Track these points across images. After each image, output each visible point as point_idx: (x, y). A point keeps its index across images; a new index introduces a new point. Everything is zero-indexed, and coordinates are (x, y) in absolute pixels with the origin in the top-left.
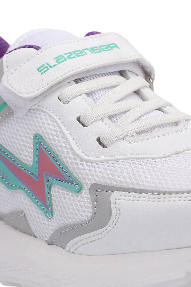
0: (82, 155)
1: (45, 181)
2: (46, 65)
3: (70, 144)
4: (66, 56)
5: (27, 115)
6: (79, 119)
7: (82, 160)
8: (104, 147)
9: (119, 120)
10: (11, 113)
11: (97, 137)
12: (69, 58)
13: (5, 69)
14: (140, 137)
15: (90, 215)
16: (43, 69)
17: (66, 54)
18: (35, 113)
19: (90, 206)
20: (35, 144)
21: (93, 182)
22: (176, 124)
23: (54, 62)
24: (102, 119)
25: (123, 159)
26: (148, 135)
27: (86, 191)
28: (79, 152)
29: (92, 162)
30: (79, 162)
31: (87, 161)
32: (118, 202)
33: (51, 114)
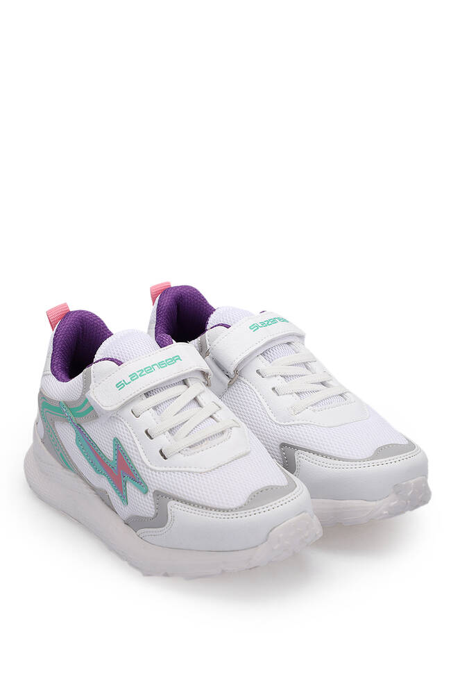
0: (148, 464)
1: (122, 477)
2: (123, 382)
3: (141, 457)
4: (138, 374)
5: (108, 421)
6: (146, 432)
7: (148, 468)
8: (165, 458)
9: (178, 431)
10: (97, 417)
11: (159, 449)
12: (140, 375)
13: (92, 378)
14: (192, 450)
15: (153, 514)
16: (121, 385)
17: (138, 372)
18: (114, 421)
19: (153, 507)
20: (114, 445)
21: (156, 489)
22: (222, 433)
23: (129, 380)
24: (164, 433)
25: (178, 471)
26: (199, 448)
27: (150, 494)
28: (146, 461)
29: (155, 471)
30: (146, 469)
31: (152, 470)
32: (173, 509)
33: (126, 424)
